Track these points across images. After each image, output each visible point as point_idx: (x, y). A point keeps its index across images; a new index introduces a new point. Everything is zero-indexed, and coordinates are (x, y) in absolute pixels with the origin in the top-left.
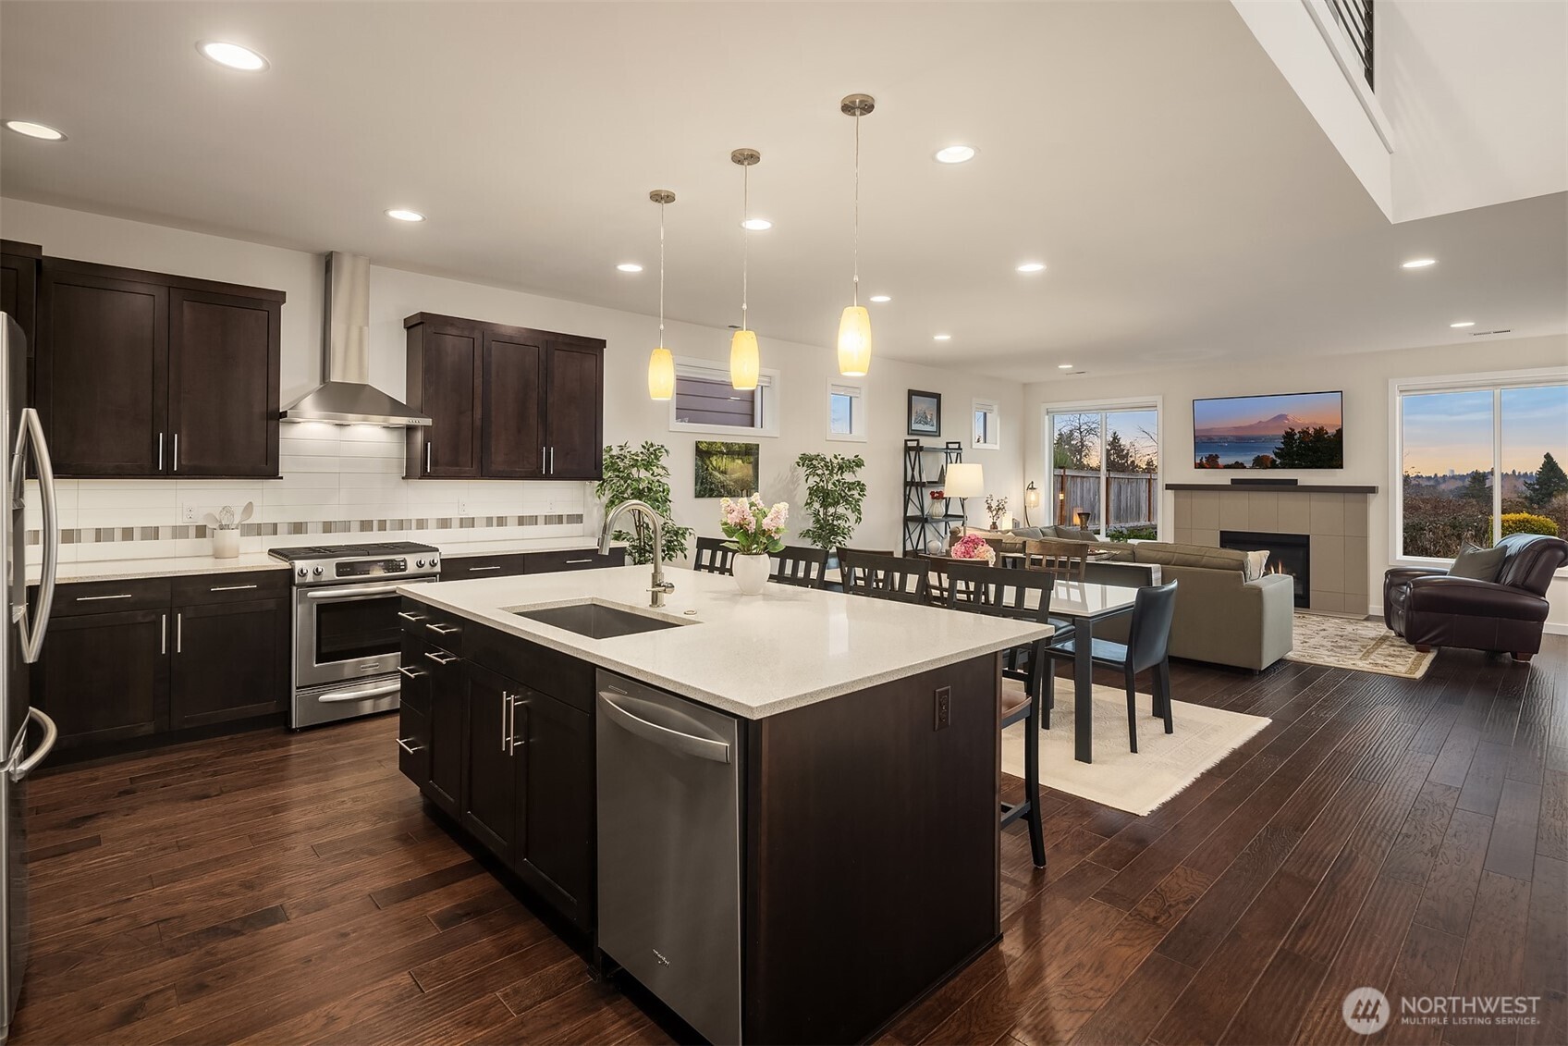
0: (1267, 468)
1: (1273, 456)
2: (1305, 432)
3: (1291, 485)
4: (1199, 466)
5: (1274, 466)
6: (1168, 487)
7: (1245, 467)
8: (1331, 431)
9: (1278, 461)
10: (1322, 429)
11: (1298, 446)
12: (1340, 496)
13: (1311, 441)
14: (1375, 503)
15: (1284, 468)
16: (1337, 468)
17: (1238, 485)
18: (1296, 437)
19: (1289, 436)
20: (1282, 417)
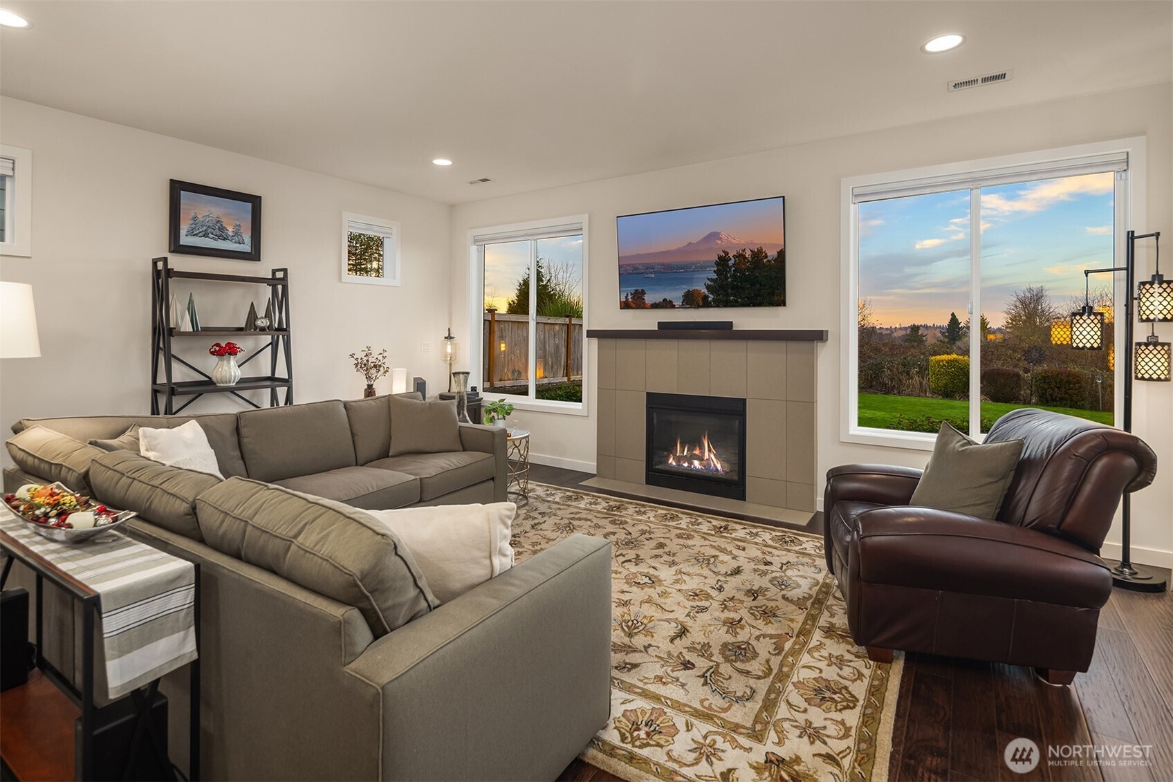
0: (699, 307)
1: (704, 290)
2: (740, 256)
3: (724, 331)
4: (625, 305)
5: (706, 304)
6: (591, 334)
7: (673, 307)
8: (772, 253)
9: (711, 297)
10: (760, 251)
11: (734, 276)
12: (781, 345)
13: (748, 269)
14: (824, 355)
15: (718, 306)
16: (780, 305)
17: (668, 331)
18: (731, 263)
19: (723, 261)
20: (714, 236)
